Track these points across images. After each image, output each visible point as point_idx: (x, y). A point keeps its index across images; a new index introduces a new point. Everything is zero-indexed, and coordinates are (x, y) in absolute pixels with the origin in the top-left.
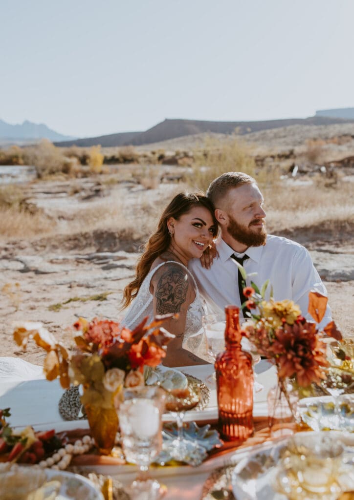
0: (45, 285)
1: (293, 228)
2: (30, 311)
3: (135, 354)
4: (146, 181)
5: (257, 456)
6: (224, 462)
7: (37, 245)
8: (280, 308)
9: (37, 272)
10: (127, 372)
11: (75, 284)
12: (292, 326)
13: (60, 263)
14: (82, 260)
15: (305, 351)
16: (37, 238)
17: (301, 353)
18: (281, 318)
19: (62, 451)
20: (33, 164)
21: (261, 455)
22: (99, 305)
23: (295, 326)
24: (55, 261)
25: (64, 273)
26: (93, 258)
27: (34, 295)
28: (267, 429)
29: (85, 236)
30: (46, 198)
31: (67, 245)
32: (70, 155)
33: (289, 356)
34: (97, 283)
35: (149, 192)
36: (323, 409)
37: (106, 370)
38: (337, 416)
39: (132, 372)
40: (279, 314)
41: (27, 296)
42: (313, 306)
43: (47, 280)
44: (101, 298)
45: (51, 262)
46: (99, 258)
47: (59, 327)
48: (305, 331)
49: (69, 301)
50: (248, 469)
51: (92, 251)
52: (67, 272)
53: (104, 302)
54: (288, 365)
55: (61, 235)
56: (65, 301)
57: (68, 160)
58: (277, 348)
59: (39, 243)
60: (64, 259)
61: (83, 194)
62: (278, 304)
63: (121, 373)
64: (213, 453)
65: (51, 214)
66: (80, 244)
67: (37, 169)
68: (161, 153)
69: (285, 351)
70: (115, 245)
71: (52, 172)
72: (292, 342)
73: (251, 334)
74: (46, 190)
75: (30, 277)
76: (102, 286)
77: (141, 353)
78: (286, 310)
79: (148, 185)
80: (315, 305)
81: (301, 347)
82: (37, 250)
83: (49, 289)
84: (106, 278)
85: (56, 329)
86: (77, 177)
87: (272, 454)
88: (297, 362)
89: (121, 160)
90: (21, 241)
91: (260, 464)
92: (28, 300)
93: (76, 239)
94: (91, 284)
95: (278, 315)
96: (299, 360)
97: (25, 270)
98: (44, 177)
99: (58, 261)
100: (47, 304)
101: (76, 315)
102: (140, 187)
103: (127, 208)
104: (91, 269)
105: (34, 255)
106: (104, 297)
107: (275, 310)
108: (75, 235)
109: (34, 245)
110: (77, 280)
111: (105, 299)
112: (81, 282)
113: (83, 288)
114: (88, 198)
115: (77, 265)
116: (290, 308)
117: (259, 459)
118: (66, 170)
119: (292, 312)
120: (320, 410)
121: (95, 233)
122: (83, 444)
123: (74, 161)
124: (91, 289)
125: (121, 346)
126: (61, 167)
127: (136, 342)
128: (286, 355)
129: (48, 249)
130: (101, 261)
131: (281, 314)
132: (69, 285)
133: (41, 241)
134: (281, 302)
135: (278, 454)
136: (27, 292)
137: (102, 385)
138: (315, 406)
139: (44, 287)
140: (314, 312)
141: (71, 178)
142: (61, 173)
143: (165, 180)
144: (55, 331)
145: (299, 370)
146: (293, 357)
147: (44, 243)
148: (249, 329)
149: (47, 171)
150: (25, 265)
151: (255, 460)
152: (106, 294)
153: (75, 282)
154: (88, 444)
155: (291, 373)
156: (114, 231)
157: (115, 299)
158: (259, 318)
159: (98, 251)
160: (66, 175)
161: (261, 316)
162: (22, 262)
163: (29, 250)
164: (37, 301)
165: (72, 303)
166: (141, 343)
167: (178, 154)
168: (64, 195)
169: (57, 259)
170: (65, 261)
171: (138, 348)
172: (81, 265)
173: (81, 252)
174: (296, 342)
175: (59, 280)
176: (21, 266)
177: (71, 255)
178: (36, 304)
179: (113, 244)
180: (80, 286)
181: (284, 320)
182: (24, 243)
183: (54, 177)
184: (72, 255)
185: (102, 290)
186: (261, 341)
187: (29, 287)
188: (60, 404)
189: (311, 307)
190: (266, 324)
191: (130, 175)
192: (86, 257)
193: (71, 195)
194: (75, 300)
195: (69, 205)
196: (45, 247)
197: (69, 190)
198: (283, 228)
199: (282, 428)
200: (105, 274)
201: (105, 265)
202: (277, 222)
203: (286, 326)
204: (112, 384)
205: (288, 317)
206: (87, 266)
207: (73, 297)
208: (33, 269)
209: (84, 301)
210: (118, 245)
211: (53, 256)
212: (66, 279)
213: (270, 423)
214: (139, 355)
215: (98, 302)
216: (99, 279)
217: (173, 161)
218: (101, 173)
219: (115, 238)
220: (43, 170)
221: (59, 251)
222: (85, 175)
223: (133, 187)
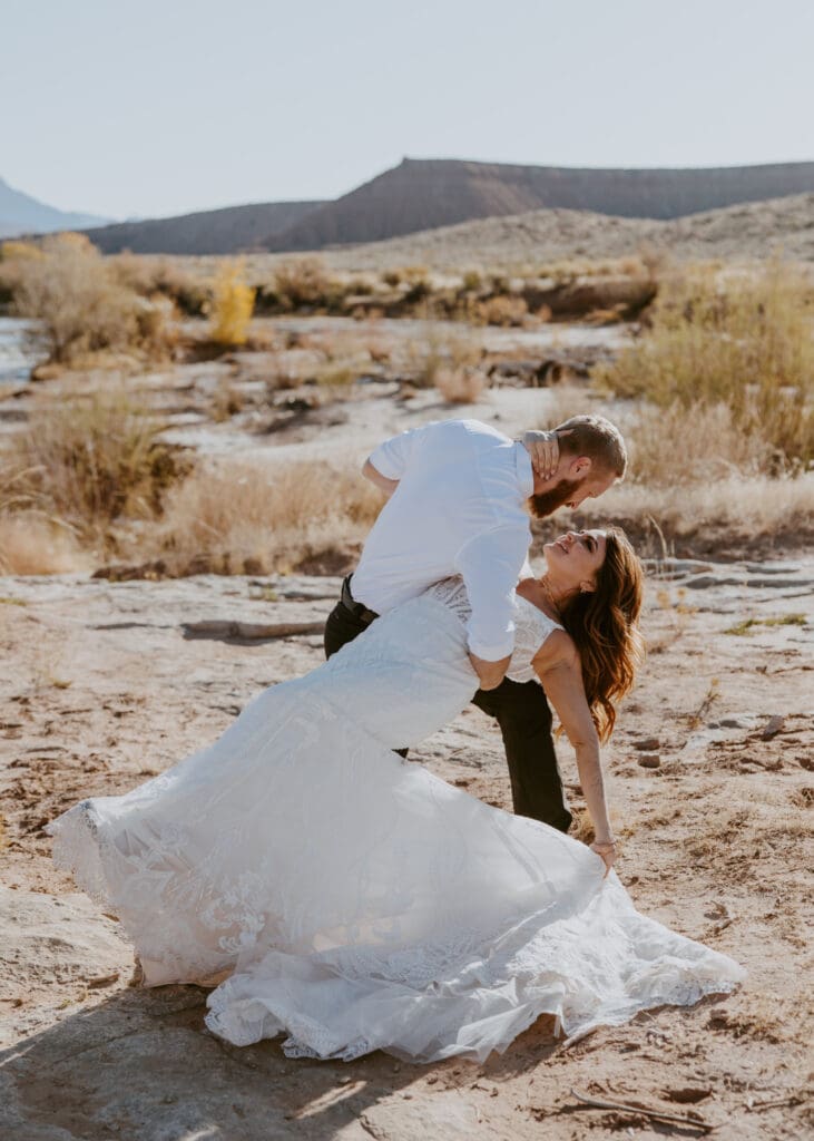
4: (447, 378)
20: (40, 316)
32: (153, 290)
44: (795, 621)
57: (146, 305)
67: (52, 332)
68: (417, 279)
71: (100, 343)
79: (459, 389)
86: (173, 359)
89: (285, 300)
94: (721, 608)
98: (77, 362)
102: (429, 397)
111: (803, 623)
114: (276, 428)
123: (164, 305)
141: (159, 361)
142: (126, 345)
143: (497, 377)
149: (85, 341)
160: (141, 353)
167: (471, 284)
168: (195, 418)
183: (104, 358)
191: (366, 356)
193: (221, 420)
215: (796, 627)
218: (250, 346)
220: (75, 335)
223: (408, 397)
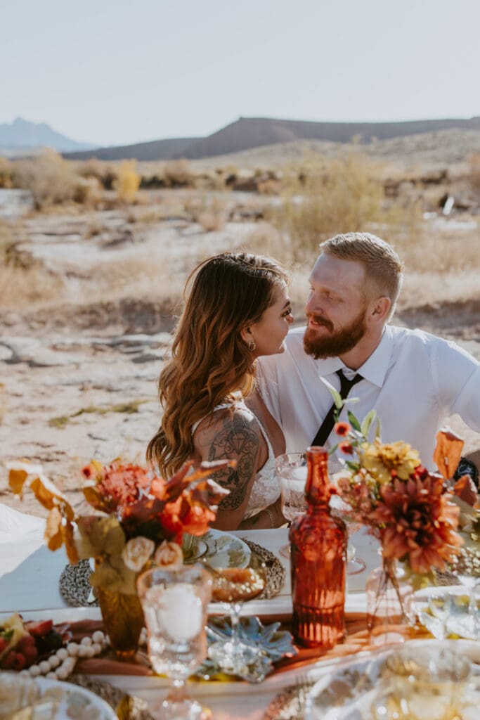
0: (44, 385)
1: (438, 303)
2: (21, 427)
3: (170, 517)
4: (206, 218)
5: (346, 672)
6: (297, 679)
7: (32, 320)
8: (389, 455)
9: (32, 364)
10: (158, 543)
11: (90, 386)
12: (406, 482)
13: (68, 351)
14: (103, 347)
15: (423, 520)
16: (33, 308)
17: (417, 524)
18: (390, 471)
19: (61, 653)
20: (28, 187)
21: (352, 671)
22: (126, 420)
23: (411, 481)
24: (59, 347)
25: (73, 366)
26: (119, 344)
27: (28, 401)
28: (366, 632)
29: (107, 307)
30: (47, 243)
31: (80, 321)
32: (87, 174)
33: (400, 528)
34: (124, 385)
35: (210, 237)
36: (453, 605)
37: (128, 539)
38: (472, 617)
39: (164, 543)
40: (388, 463)
41: (15, 402)
42: (442, 452)
43: (46, 377)
44: (129, 409)
45: (54, 348)
46: (128, 344)
47: (63, 453)
48: (424, 492)
49: (80, 413)
50: (330, 691)
51: (117, 331)
52: (78, 365)
53: (134, 416)
54: (397, 541)
55: (69, 305)
56: (73, 412)
57: (83, 182)
58: (382, 515)
59: (36, 317)
60: (74, 344)
61: (106, 237)
62: (387, 449)
63: (150, 544)
64: (281, 665)
65: (55, 269)
66: (99, 320)
67: (34, 196)
68: (232, 172)
69: (393, 520)
70: (154, 323)
71: (58, 201)
72: (405, 507)
73: (345, 492)
74: (48, 230)
75: (21, 372)
76: (133, 389)
77: (180, 516)
78: (397, 458)
79: (210, 224)
80: (445, 451)
81: (418, 515)
82: (32, 328)
83: (49, 392)
84: (138, 378)
85: (60, 457)
86: (96, 209)
87: (368, 670)
88: (411, 537)
89: (168, 182)
90: (8, 312)
91: (349, 684)
92: (17, 408)
93: (92, 312)
94: (115, 386)
95: (385, 466)
96: (414, 534)
97: (14, 361)
98: (46, 209)
99: (66, 348)
100: (47, 416)
101: (90, 435)
102: (196, 228)
103: (176, 261)
104: (115, 362)
105: (26, 336)
106: (134, 407)
107: (380, 457)
108: (91, 306)
109: (27, 320)
110: (93, 379)
111: (136, 411)
112: (100, 383)
113: (102, 392)
114: (114, 244)
115: (94, 354)
116: (404, 456)
117: (348, 677)
118: (80, 197)
119: (407, 461)
120: (447, 607)
121: (123, 302)
122: (93, 643)
123: (93, 185)
124: (114, 395)
125: (150, 505)
126: (72, 193)
127: (172, 500)
128: (395, 527)
129: (49, 326)
130: (131, 349)
131: (390, 464)
132: (80, 387)
133: (39, 313)
134: (392, 445)
135: (377, 672)
136: (17, 395)
137: (122, 561)
138: (441, 600)
139: (42, 389)
140: (442, 461)
141: (88, 210)
142: (72, 202)
143: (237, 217)
144: (58, 460)
145: (414, 550)
146: (405, 528)
147: (43, 318)
148: (341, 483)
149: (50, 200)
150: (14, 353)
151: (342, 679)
152: (137, 403)
153: (90, 381)
154: (100, 643)
155: (401, 552)
156: (153, 300)
157: (151, 411)
158: (357, 467)
159: (128, 332)
160: (79, 206)
161: (361, 466)
162: (9, 347)
163: (20, 327)
164: (31, 410)
165: (84, 416)
166: (179, 501)
167: (258, 174)
168: (75, 238)
169: (63, 344)
170: (75, 348)
171: (175, 508)
172: (99, 353)
173: (101, 333)
174: (410, 508)
175: (66, 378)
176: (7, 354)
177: (85, 338)
178: (29, 416)
179: (150, 323)
180: (97, 388)
181: (394, 473)
182: (13, 317)
183: (59, 208)
184: (87, 337)
185: (131, 396)
186: (359, 502)
187: (20, 388)
188: (61, 582)
189: (438, 454)
190: (368, 477)
191: (182, 208)
192: (109, 341)
193: (87, 238)
194: (90, 411)
195: (83, 254)
196: (44, 323)
197: (84, 230)
198: (422, 303)
199: (386, 632)
200: (137, 369)
201: (137, 356)
202: (413, 293)
203: (397, 481)
204: (135, 560)
205: (401, 468)
206: (109, 356)
207: (86, 406)
208: (26, 359)
209: (102, 413)
210: (159, 324)
211: (56, 338)
212: (76, 376)
213: (368, 623)
214: (175, 519)
215: (124, 415)
216: (127, 379)
217: (250, 186)
218: (135, 203)
219: (154, 312)
220: (45, 197)
221: (67, 330)
222: (110, 206)
223: (185, 227)
